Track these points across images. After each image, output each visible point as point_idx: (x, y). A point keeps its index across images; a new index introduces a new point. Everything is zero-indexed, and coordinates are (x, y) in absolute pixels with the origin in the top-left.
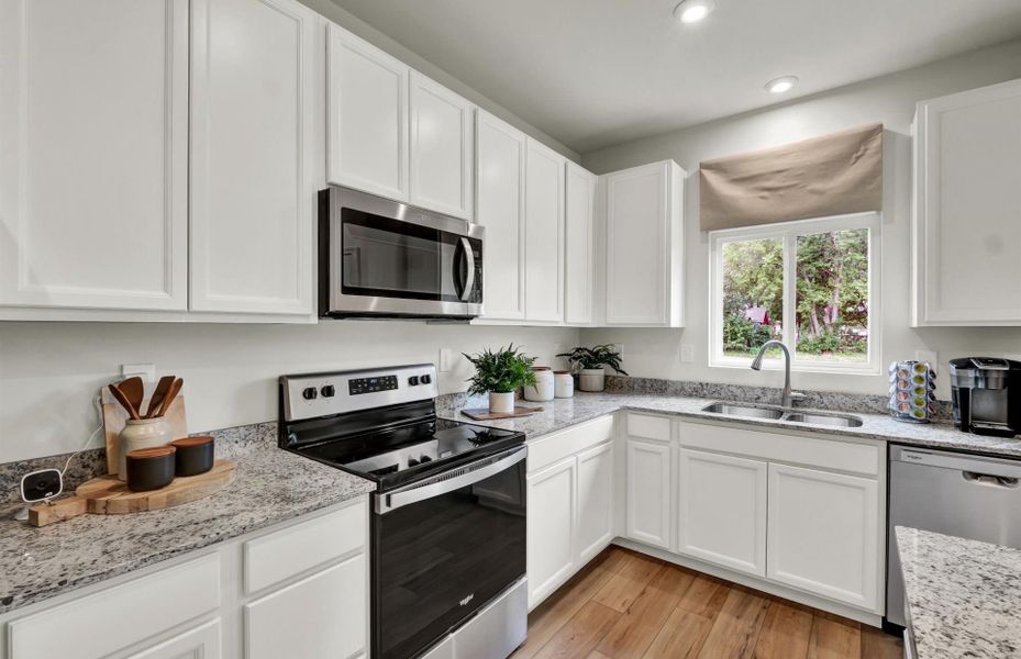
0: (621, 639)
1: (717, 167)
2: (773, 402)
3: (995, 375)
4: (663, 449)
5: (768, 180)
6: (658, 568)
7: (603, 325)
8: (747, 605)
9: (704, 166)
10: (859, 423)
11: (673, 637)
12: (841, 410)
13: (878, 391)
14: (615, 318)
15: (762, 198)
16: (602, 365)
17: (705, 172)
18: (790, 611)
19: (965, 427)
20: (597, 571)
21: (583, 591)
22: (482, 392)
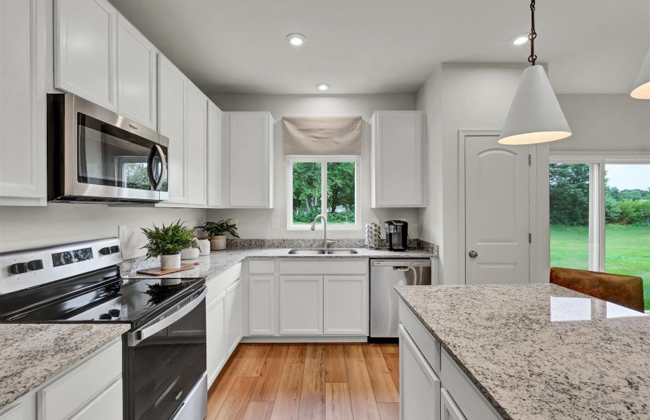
0: (262, 389)
1: (291, 121)
2: (319, 246)
3: (398, 227)
4: (271, 278)
5: (316, 132)
6: (268, 348)
7: (228, 207)
8: (316, 351)
9: (284, 118)
10: (356, 253)
11: (288, 378)
12: (346, 247)
13: (359, 237)
14: (236, 203)
15: (313, 141)
16: (224, 233)
17: (285, 121)
18: (334, 347)
19: (391, 249)
20: (235, 360)
21: (231, 374)
22: (156, 256)
